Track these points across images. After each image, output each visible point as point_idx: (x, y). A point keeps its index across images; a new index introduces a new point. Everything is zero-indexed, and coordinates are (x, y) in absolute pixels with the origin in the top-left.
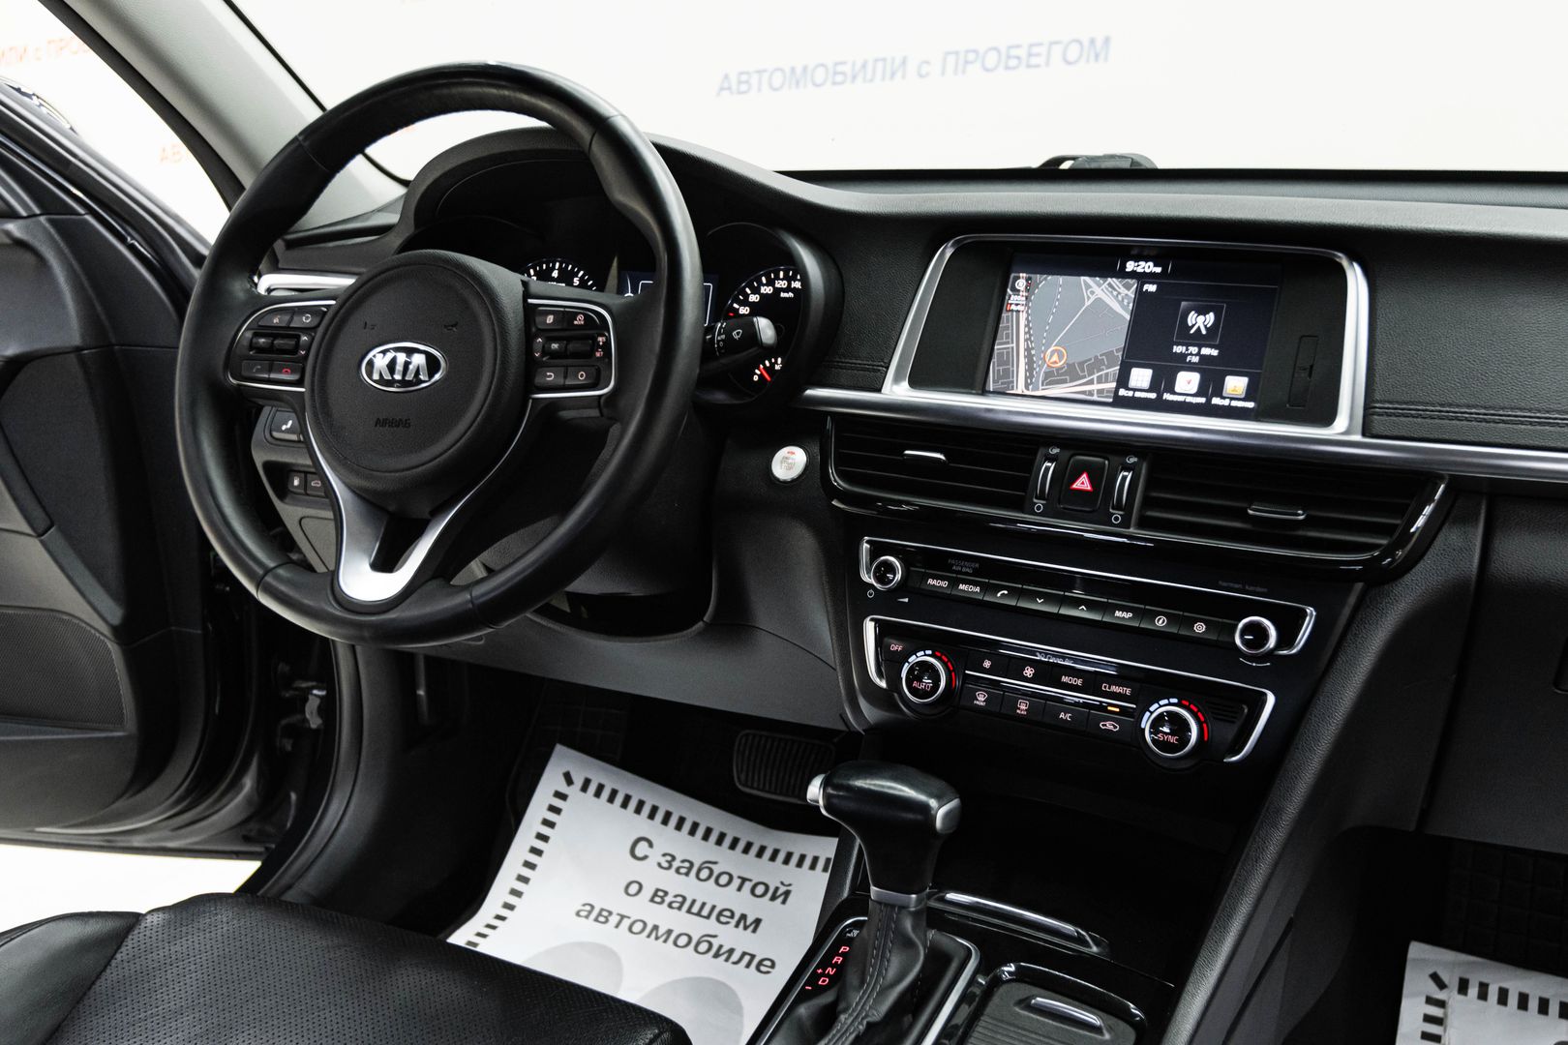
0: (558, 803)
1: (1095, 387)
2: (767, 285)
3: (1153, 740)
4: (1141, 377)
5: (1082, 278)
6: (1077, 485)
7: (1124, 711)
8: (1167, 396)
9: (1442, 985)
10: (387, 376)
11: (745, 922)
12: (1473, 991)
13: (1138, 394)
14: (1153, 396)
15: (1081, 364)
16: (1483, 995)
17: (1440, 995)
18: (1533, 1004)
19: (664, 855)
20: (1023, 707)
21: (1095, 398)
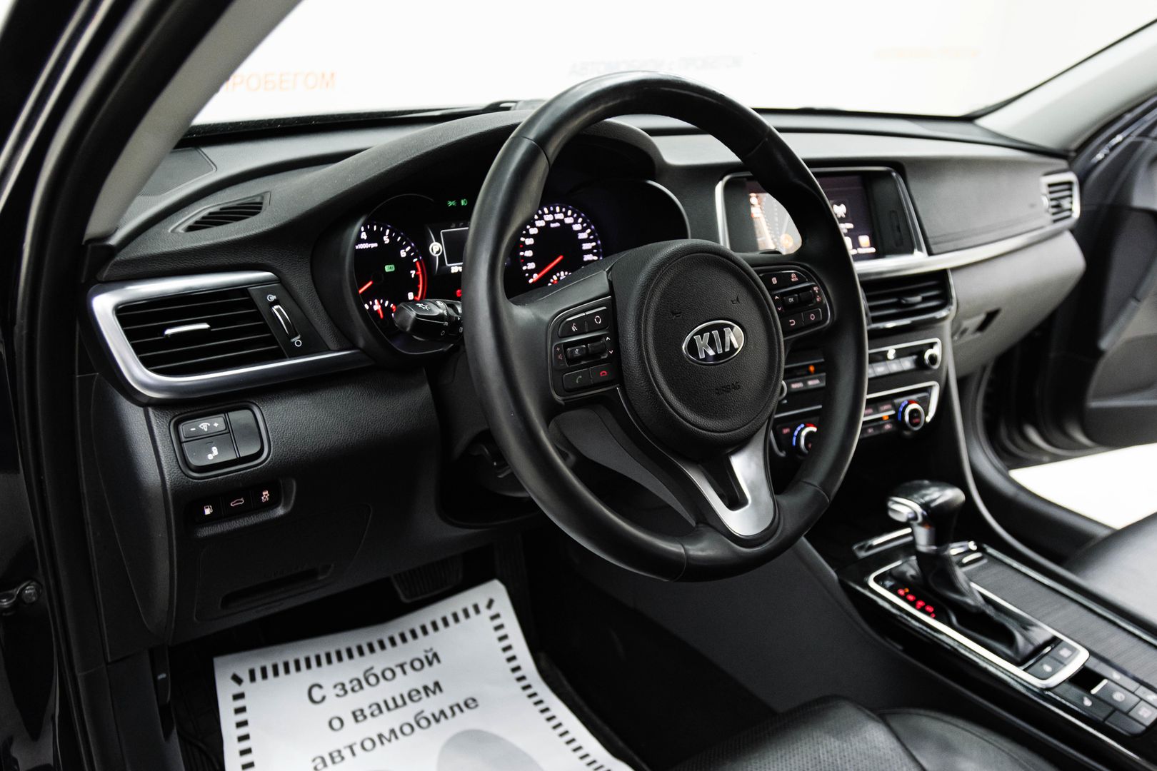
0: (239, 703)
2: (539, 220)
7: (890, 417)
11: (430, 690)
19: (335, 687)
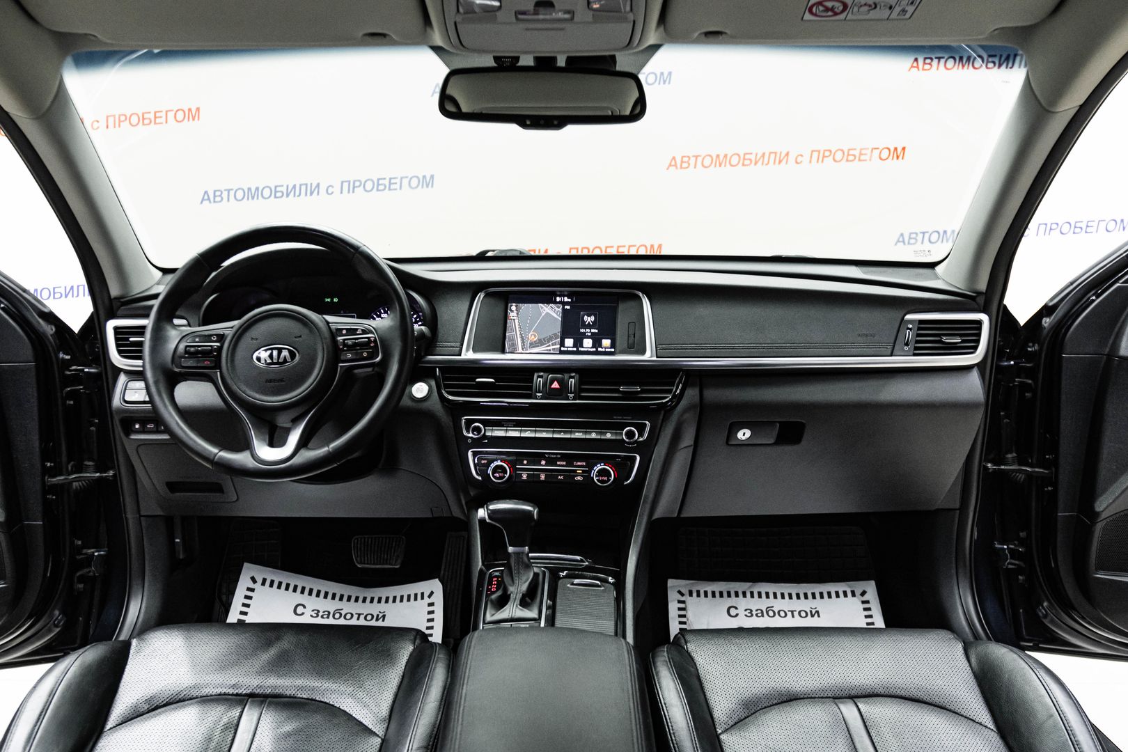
0: (249, 594)
1: (551, 347)
2: (384, 313)
3: (597, 480)
4: (569, 342)
5: (540, 305)
6: (553, 386)
7: (583, 471)
8: (581, 349)
9: (682, 595)
10: (269, 361)
12: (695, 594)
13: (569, 349)
14: (575, 349)
15: (544, 339)
16: (698, 595)
17: (683, 599)
18: (717, 595)
19: (313, 611)
20: (543, 477)
21: (552, 352)
